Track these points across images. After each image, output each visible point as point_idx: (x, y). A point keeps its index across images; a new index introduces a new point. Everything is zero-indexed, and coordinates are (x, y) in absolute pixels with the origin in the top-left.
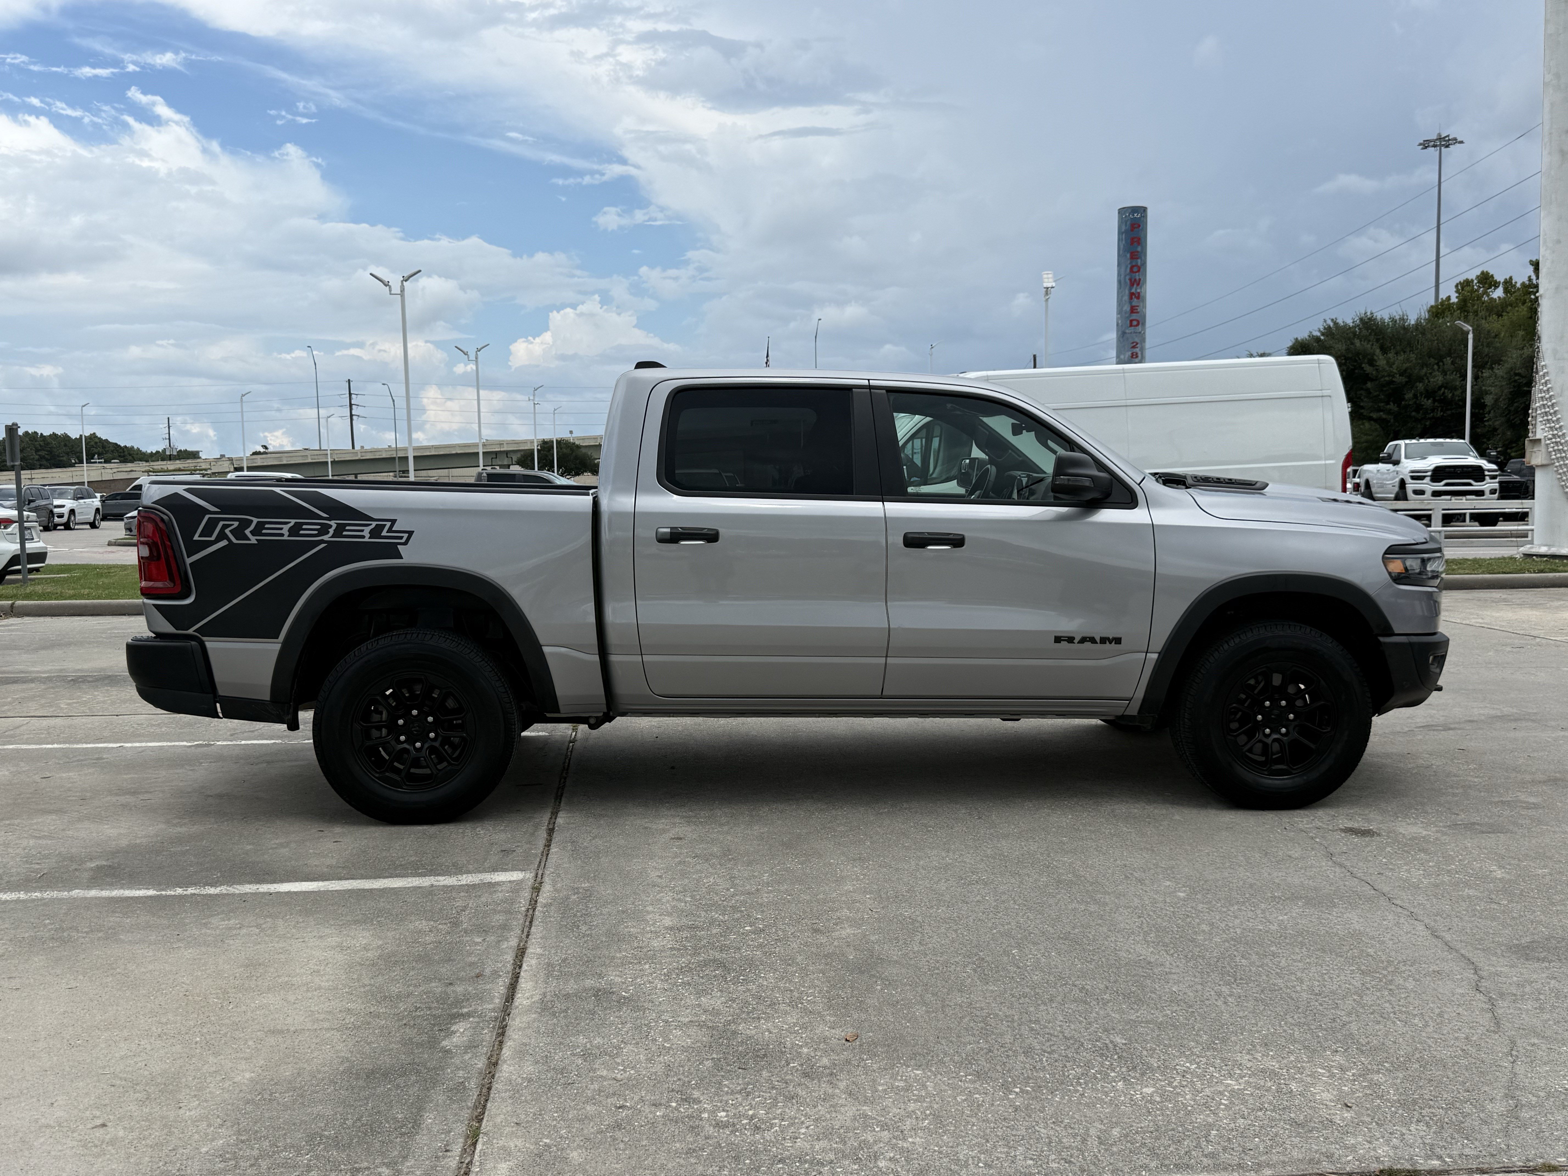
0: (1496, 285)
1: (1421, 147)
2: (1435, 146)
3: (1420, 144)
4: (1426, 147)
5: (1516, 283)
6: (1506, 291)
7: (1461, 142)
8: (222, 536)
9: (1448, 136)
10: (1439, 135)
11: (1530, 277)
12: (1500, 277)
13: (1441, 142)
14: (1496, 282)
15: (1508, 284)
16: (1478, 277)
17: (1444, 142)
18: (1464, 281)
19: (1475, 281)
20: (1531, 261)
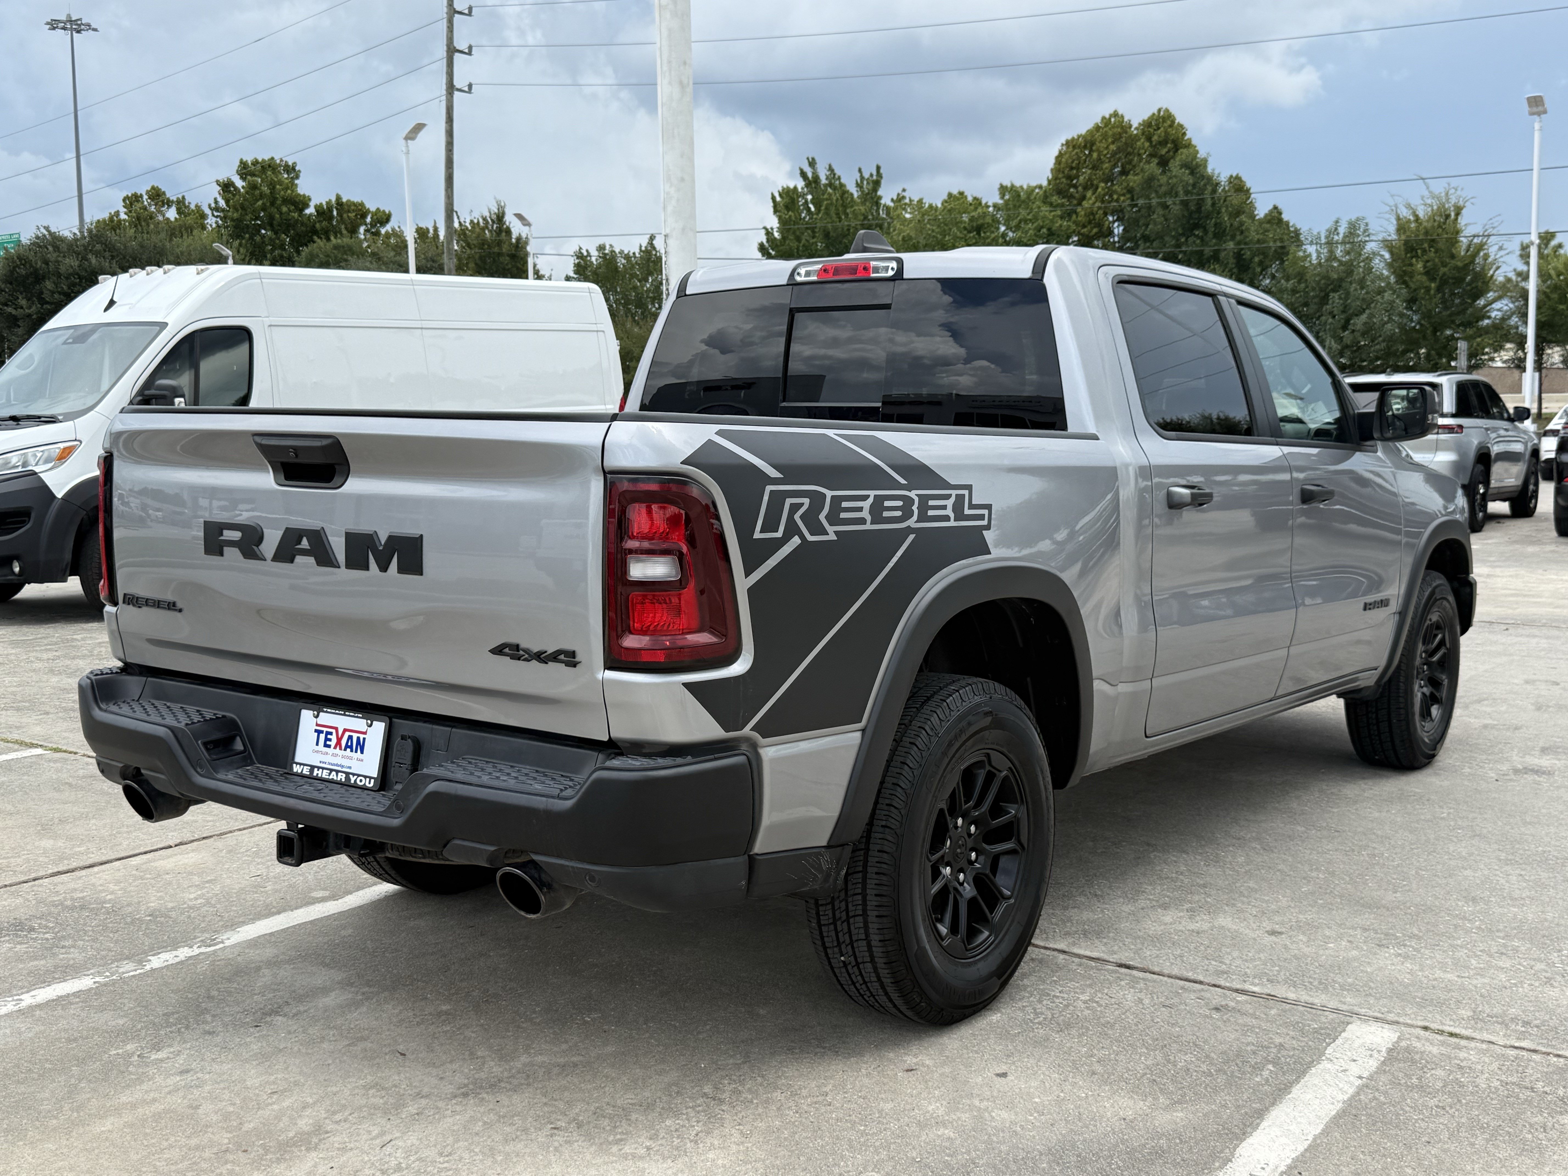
0: (169, 203)
1: (48, 26)
2: (64, 28)
3: (48, 23)
4: (54, 28)
5: (189, 203)
6: (179, 211)
7: (95, 30)
8: (792, 530)
9: (80, 19)
10: (69, 16)
11: (215, 199)
12: (172, 194)
13: (71, 24)
14: (168, 200)
15: (181, 205)
16: (147, 192)
17: (75, 26)
18: (132, 195)
19: (145, 197)
20: (217, 181)
